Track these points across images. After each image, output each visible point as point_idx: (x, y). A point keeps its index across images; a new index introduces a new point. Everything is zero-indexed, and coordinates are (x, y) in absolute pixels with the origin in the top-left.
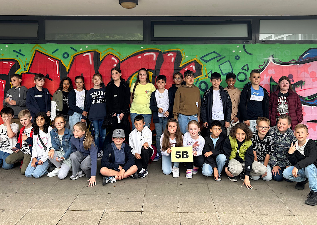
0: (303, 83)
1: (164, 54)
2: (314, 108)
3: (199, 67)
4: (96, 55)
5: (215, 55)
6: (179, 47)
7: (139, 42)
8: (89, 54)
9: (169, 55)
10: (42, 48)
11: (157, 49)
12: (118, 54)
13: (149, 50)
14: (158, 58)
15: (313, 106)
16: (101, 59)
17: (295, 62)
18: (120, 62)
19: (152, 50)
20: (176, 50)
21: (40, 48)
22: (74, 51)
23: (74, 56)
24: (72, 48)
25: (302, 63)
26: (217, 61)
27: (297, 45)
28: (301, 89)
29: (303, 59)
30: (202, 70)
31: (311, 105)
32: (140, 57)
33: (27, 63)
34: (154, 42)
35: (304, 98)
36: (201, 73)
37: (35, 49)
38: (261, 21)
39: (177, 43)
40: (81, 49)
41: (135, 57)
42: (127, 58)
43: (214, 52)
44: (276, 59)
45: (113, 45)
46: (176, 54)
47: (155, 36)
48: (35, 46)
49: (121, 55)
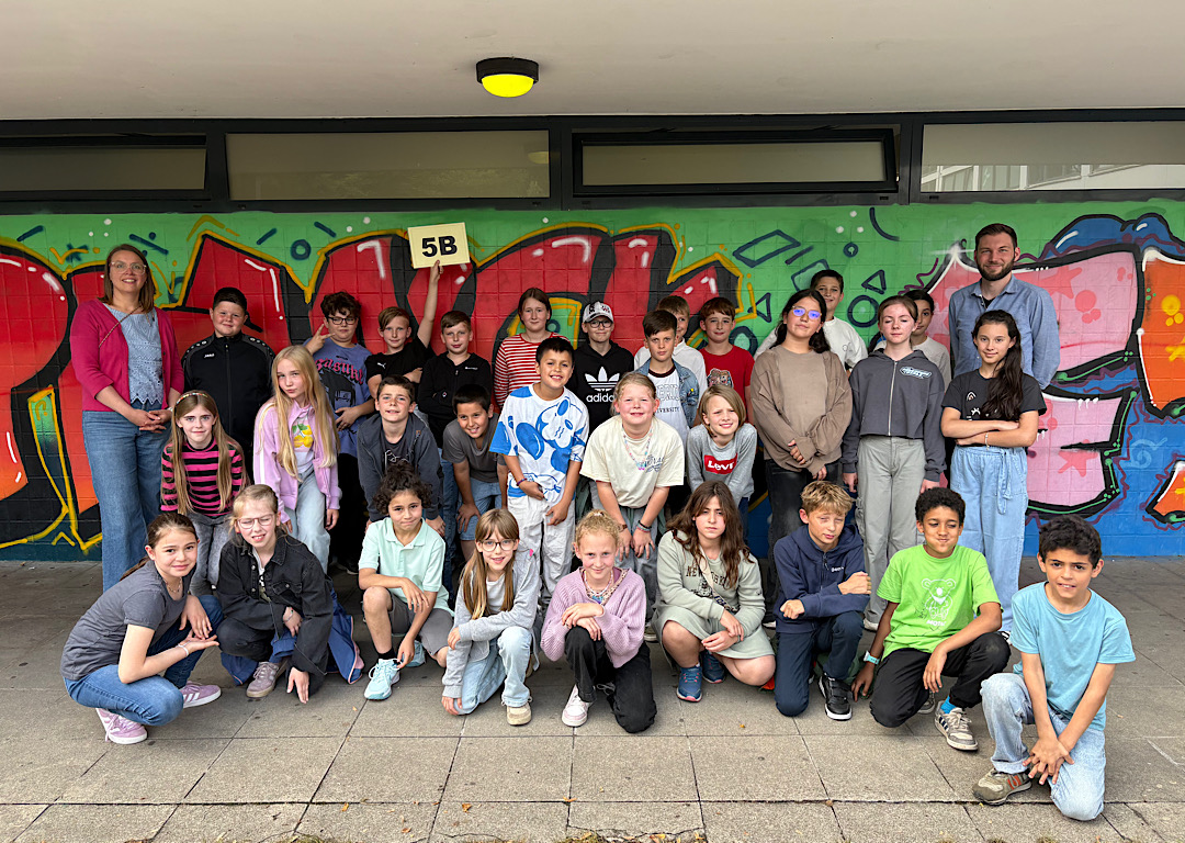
1: (618, 242)
2: (1084, 405)
3: (728, 281)
4: (398, 247)
5: (780, 242)
6: (665, 218)
7: (534, 204)
8: (376, 244)
9: (632, 244)
10: (222, 226)
11: (593, 226)
12: (471, 244)
13: (567, 229)
14: (596, 253)
15: (1081, 401)
17: (1032, 261)
18: (475, 269)
19: (579, 228)
20: (656, 226)
21: (216, 228)
22: (327, 235)
23: (326, 250)
24: (318, 225)
25: (1052, 264)
26: (788, 262)
27: (1040, 206)
29: (1055, 251)
30: (738, 293)
31: (1077, 397)
32: (539, 252)
33: (177, 275)
37: (201, 230)
38: (927, 128)
39: (660, 204)
40: (349, 229)
41: (524, 251)
42: (498, 257)
43: (778, 233)
45: (454, 213)
46: (655, 240)
47: (587, 181)
48: (200, 222)
49: (478, 246)
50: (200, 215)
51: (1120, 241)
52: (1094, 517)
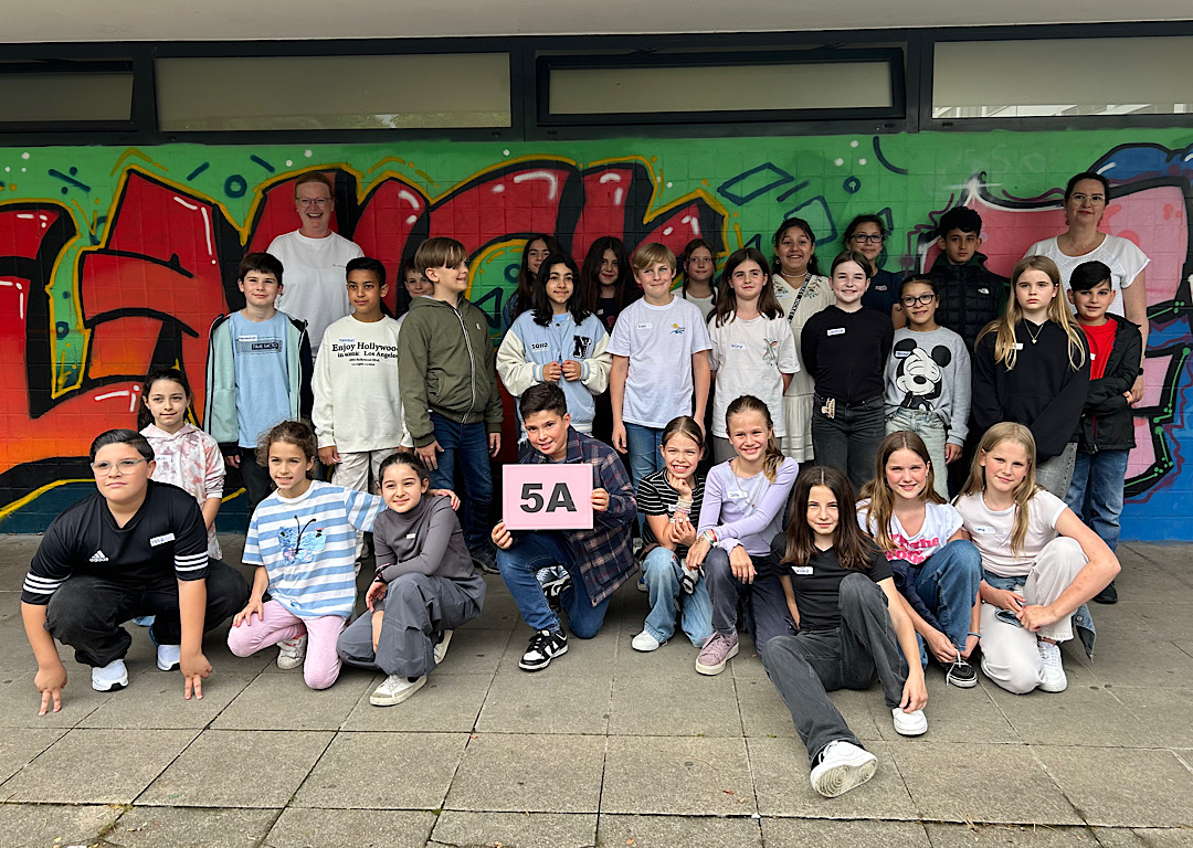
1: (587, 178)
3: (712, 222)
4: (343, 184)
5: (771, 177)
6: (641, 150)
7: (494, 134)
9: (604, 179)
10: (149, 160)
11: (560, 159)
12: (423, 179)
13: (531, 162)
14: (564, 190)
16: (361, 198)
18: (428, 209)
19: (544, 161)
20: (631, 159)
21: (143, 163)
22: (264, 169)
23: (263, 187)
24: (255, 159)
26: (779, 200)
27: (1070, 135)
30: (724, 234)
32: (499, 188)
33: (100, 215)
34: (549, 133)
37: (126, 165)
38: (938, 46)
39: (635, 135)
40: (289, 163)
41: (483, 188)
42: (454, 194)
43: (769, 166)
44: (994, 186)
46: (630, 175)
47: (553, 110)
48: (125, 155)
49: (432, 182)
50: (124, 148)
51: (1165, 173)
52: (1144, 495)
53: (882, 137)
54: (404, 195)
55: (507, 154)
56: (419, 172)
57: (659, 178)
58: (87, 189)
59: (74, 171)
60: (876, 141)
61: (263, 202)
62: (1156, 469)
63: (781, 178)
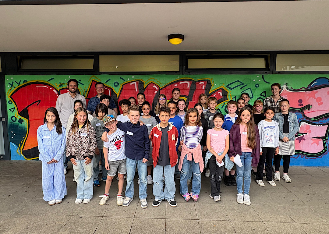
0: (311, 106)
1: (196, 83)
3: (225, 93)
4: (141, 84)
5: (239, 83)
6: (209, 77)
7: (175, 73)
8: (135, 83)
9: (200, 83)
10: (97, 78)
11: (191, 79)
12: (159, 83)
13: (184, 79)
14: (191, 85)
15: (317, 126)
16: (144, 87)
17: (304, 89)
18: (160, 89)
19: (187, 79)
20: (207, 79)
21: (96, 79)
22: (123, 80)
23: (123, 84)
24: (121, 78)
25: (310, 90)
26: (240, 89)
27: (307, 75)
28: (308, 112)
29: (311, 87)
30: (228, 96)
31: (316, 125)
32: (176, 85)
33: (86, 90)
34: (188, 73)
35: (310, 119)
36: (227, 98)
37: (92, 79)
38: (278, 56)
39: (208, 74)
40: (129, 79)
41: (172, 85)
42: (166, 86)
43: (238, 81)
44: (289, 87)
45: (155, 75)
46: (206, 83)
47: (189, 67)
48: (92, 77)
49: (161, 84)
50: (92, 75)
52: (321, 156)
53: (264, 75)
54: (154, 86)
55: (178, 77)
56: (158, 81)
57: (213, 83)
58: (83, 84)
59: (80, 80)
60: (263, 76)
61: (122, 88)
62: (324, 151)
63: (241, 84)
